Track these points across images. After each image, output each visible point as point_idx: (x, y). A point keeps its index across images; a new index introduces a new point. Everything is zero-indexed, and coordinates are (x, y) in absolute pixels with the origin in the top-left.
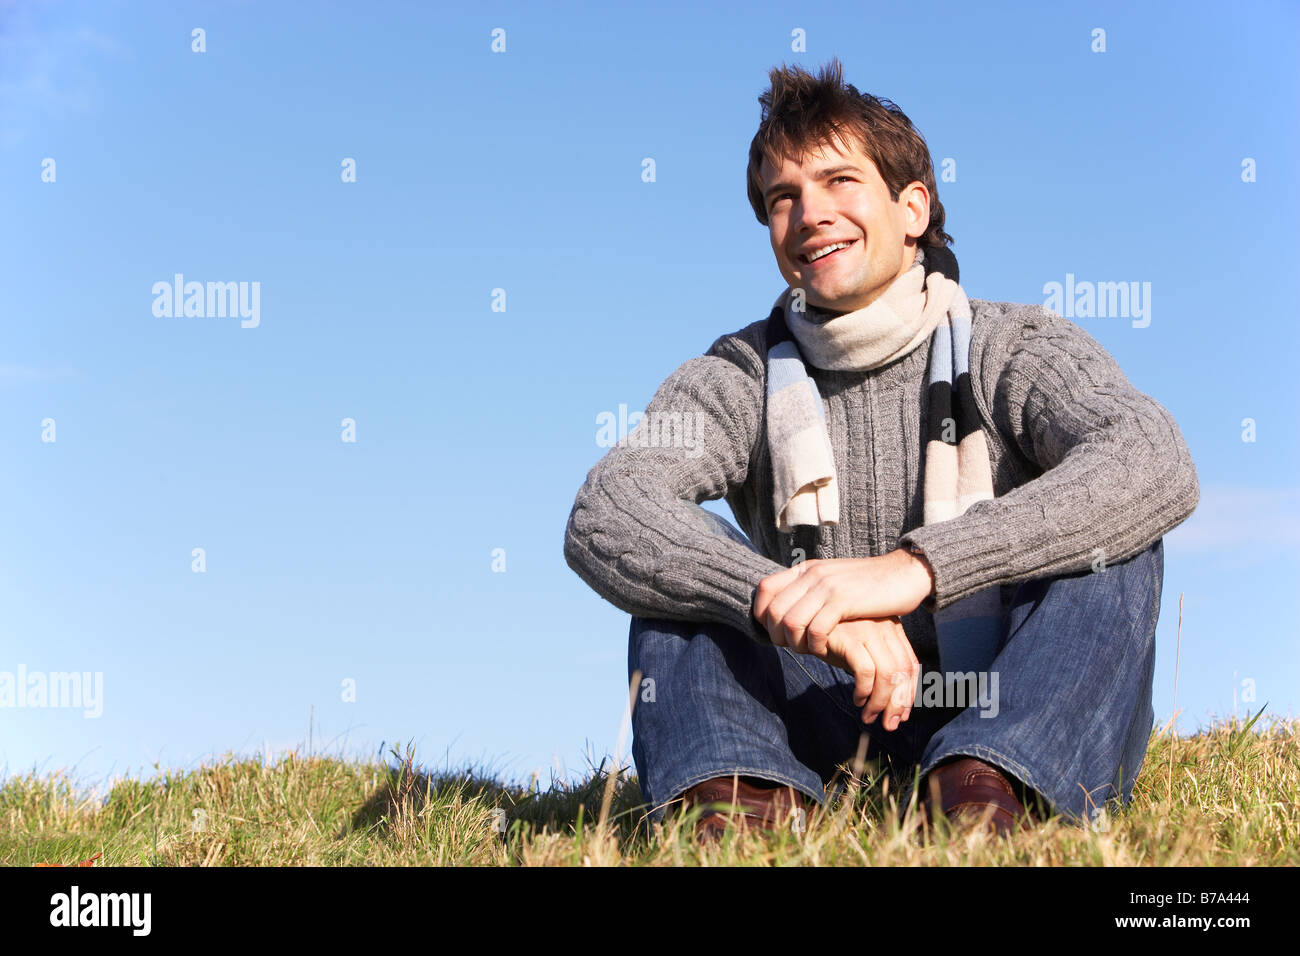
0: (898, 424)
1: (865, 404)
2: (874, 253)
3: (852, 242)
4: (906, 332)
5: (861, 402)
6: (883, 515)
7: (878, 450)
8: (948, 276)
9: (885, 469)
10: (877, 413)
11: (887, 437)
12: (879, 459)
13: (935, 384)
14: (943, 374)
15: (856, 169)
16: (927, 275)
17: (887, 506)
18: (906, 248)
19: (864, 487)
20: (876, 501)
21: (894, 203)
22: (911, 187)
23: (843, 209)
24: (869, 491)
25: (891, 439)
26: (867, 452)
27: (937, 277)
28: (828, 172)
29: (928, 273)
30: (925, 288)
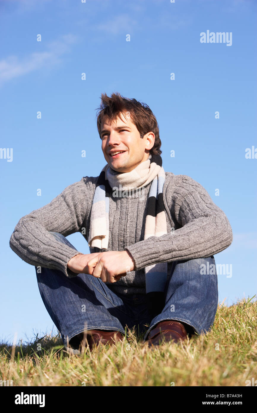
0: (137, 210)
1: (127, 203)
2: (132, 155)
3: (124, 151)
4: (142, 181)
5: (126, 202)
6: (128, 239)
7: (129, 218)
8: (158, 164)
9: (130, 224)
10: (130, 206)
11: (132, 214)
12: (129, 221)
13: (150, 197)
14: (154, 194)
15: (128, 128)
16: (151, 163)
17: (130, 236)
18: (145, 153)
19: (123, 230)
20: (126, 235)
21: (141, 139)
22: (148, 134)
23: (123, 141)
24: (125, 231)
25: (133, 215)
26: (125, 219)
27: (154, 164)
28: (119, 128)
29: (151, 162)
30: (150, 167)
